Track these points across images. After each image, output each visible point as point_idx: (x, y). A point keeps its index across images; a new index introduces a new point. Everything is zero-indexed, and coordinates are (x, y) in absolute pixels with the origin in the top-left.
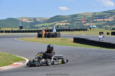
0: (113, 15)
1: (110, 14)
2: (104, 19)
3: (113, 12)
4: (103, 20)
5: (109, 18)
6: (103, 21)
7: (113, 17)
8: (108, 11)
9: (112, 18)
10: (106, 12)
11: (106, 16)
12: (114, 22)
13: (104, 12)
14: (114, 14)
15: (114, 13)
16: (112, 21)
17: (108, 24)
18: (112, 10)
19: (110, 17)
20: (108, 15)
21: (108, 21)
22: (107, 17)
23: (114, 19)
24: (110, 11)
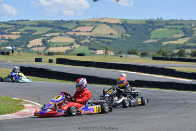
0: (19, 30)
1: (14, 26)
2: (4, 36)
3: (18, 23)
4: (2, 37)
5: (11, 34)
6: (2, 39)
7: (19, 33)
8: (9, 21)
9: (17, 34)
10: (6, 23)
11: (7, 30)
12: (19, 42)
13: (4, 23)
14: (20, 28)
15: (19, 25)
16: (16, 39)
17: (11, 44)
18: (17, 21)
19: (13, 33)
20: (10, 28)
21: (10, 40)
22: (9, 31)
23: (20, 36)
24: (13, 21)
